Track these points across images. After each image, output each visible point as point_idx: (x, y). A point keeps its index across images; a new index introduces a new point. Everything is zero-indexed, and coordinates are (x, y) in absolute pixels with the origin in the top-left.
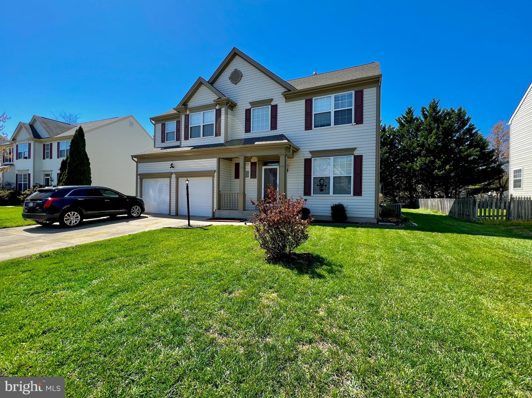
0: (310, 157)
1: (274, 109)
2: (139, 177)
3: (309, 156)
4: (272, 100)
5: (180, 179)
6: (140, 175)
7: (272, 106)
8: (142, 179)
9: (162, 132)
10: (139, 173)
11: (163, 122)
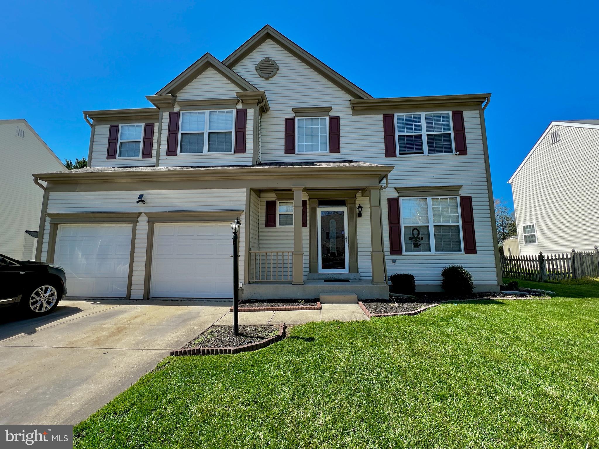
0: (396, 197)
1: (335, 123)
2: (48, 219)
3: (394, 194)
4: (331, 108)
5: (157, 226)
6: (51, 215)
7: (331, 119)
8: (57, 224)
9: (110, 139)
10: (50, 211)
11: (115, 123)
